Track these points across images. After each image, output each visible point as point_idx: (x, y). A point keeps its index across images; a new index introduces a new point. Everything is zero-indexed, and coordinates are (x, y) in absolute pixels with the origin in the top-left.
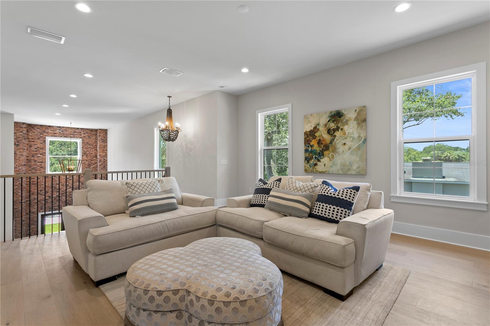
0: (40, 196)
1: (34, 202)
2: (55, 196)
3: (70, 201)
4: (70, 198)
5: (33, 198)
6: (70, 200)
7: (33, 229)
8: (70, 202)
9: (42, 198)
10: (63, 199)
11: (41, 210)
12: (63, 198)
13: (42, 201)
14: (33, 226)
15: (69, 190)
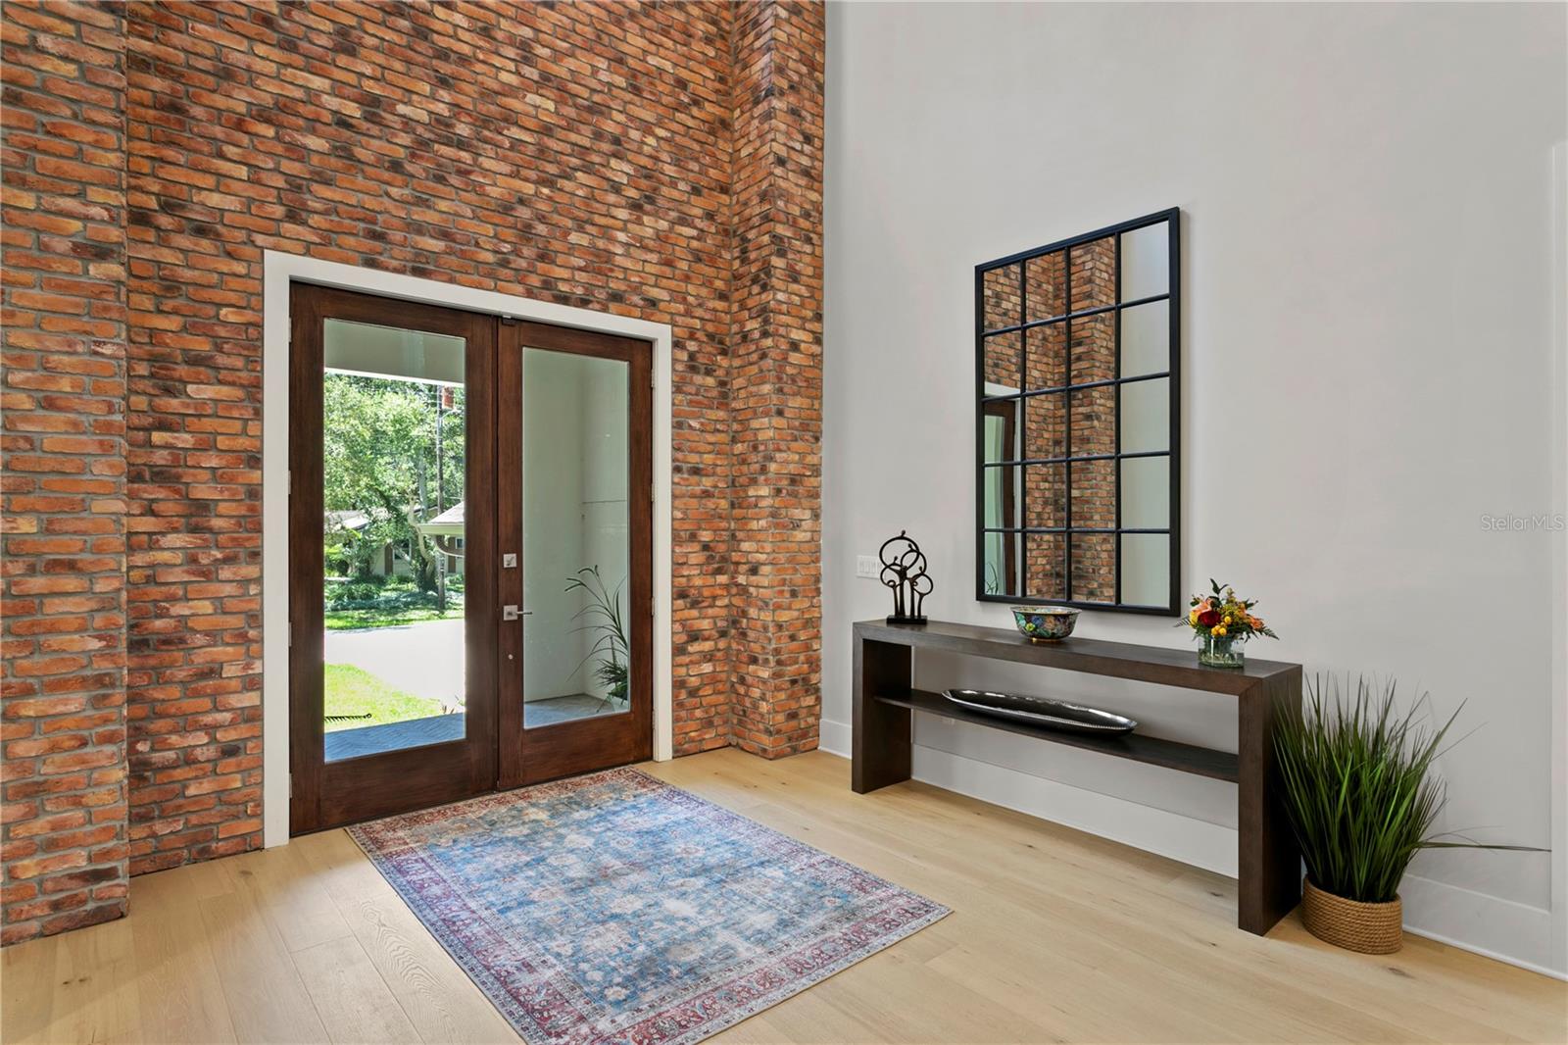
0: (276, 54)
1: (219, 101)
2: (425, 118)
3: (542, 218)
4: (546, 191)
5: (208, 50)
6: (543, 206)
7: (208, 424)
8: (541, 229)
9: (299, 94)
10: (486, 172)
11: (289, 228)
12: (487, 163)
13: (298, 130)
14: (208, 392)
15: (538, 100)
